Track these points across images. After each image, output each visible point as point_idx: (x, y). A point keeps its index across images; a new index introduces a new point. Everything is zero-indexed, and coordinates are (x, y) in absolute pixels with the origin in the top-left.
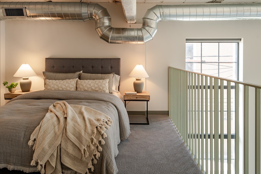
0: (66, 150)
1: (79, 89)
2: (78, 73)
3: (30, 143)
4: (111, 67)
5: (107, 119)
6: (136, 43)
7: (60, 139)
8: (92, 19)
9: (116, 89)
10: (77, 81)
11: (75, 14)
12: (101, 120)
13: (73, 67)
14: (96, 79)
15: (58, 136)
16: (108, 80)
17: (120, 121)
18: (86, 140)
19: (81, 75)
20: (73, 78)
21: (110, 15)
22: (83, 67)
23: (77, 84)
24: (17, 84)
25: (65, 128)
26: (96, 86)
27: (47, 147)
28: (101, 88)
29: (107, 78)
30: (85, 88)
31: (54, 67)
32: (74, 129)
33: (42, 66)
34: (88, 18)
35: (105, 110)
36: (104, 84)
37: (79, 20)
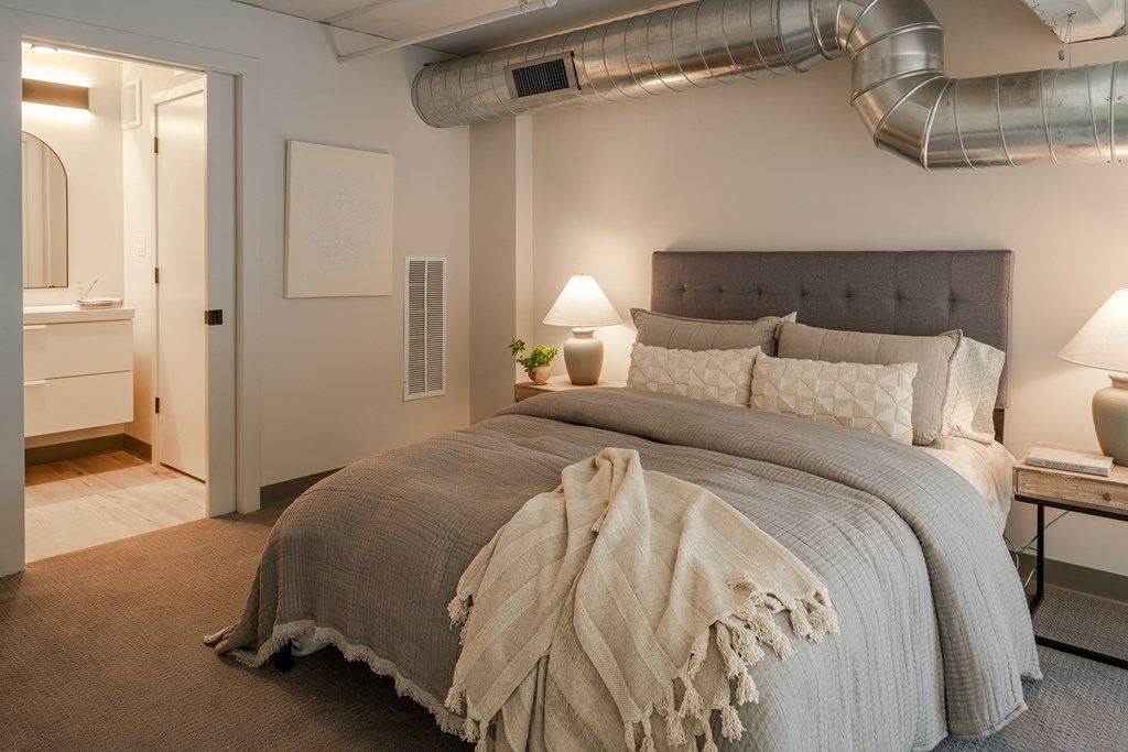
0: (565, 692)
1: (756, 401)
2: (770, 322)
3: (455, 609)
4: (953, 300)
5: (803, 597)
6: (1106, 152)
7: (547, 631)
8: (836, 52)
9: (977, 423)
10: (755, 362)
11: (752, 43)
12: (754, 593)
13: (760, 293)
14: (845, 361)
15: (544, 614)
16: (909, 372)
17: (941, 616)
18: (654, 683)
19: (780, 332)
20: (737, 344)
21: (937, 17)
22: (803, 294)
23: (752, 376)
24: (553, 354)
25: (571, 588)
26: (840, 393)
27: (498, 652)
28: (867, 407)
29: (911, 360)
30: (785, 398)
31: (684, 290)
32: (612, 601)
33: (638, 287)
34: (811, 56)
35: (817, 539)
36: (887, 390)
37: (776, 70)
